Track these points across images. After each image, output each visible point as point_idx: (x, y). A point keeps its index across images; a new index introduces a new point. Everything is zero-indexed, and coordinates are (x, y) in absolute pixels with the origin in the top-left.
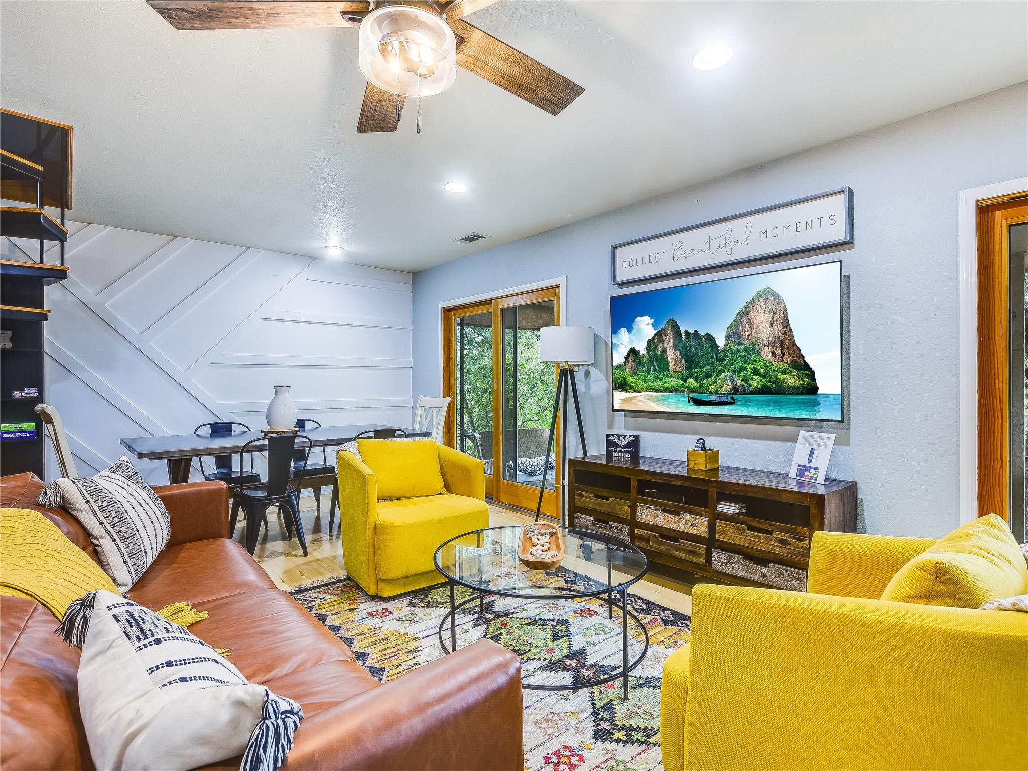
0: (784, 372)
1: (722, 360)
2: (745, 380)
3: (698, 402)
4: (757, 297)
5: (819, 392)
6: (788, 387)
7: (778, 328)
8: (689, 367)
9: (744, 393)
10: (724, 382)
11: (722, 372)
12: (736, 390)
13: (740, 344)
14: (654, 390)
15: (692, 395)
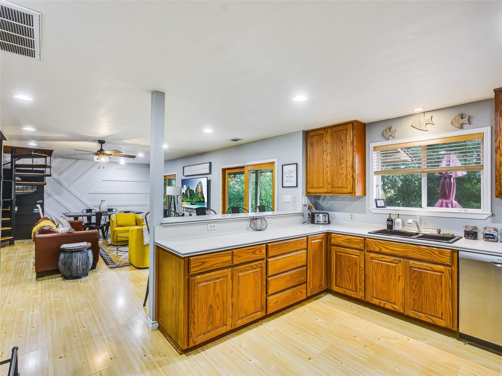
0: (201, 198)
1: (194, 195)
2: (197, 200)
3: (192, 204)
4: (199, 183)
5: (205, 202)
6: (202, 201)
7: (201, 189)
8: (191, 197)
9: (197, 202)
10: (195, 200)
11: (194, 198)
12: (196, 202)
13: (197, 192)
14: (186, 202)
15: (191, 203)
